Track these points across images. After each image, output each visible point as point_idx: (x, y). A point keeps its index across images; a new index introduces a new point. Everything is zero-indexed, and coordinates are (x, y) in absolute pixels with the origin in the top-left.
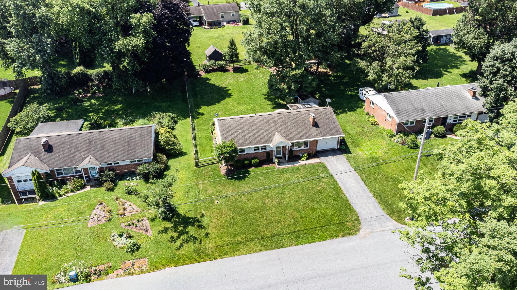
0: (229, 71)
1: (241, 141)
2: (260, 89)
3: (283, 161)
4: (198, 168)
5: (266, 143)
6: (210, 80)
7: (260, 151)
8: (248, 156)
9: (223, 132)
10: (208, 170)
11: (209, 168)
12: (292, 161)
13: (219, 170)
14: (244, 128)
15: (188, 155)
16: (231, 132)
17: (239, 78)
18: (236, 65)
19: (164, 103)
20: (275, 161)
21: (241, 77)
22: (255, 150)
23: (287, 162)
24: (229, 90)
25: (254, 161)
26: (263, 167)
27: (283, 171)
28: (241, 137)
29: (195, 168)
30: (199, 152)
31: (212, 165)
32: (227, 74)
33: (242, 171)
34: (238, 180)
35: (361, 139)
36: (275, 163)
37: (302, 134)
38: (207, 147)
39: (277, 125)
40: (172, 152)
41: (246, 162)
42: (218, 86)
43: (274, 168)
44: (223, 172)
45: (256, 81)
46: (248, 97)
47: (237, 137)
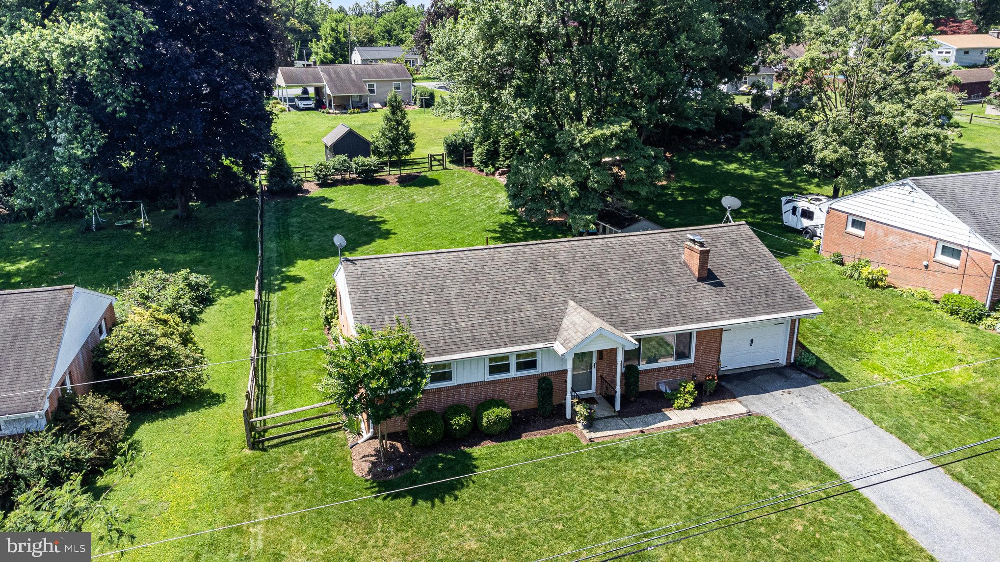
0: (388, 183)
1: (436, 335)
2: (479, 218)
3: (606, 414)
4: (258, 453)
5: (537, 341)
6: (332, 201)
7: (513, 373)
8: (463, 397)
9: (365, 301)
10: (301, 459)
11: (304, 452)
12: (639, 413)
13: (344, 459)
14: (448, 287)
15: (226, 405)
16: (397, 303)
17: (415, 197)
18: (406, 171)
19: (185, 253)
20: (574, 413)
21: (420, 196)
22: (493, 370)
23: (621, 415)
24: (384, 222)
25: (490, 415)
26: (526, 437)
27: (612, 454)
28: (437, 321)
29: (248, 452)
30: (270, 391)
31: (317, 440)
32: (383, 190)
33: (442, 460)
34: (426, 499)
35: (856, 332)
36: (572, 421)
37: (666, 306)
38: (304, 374)
39: (570, 277)
40: (159, 393)
41: (460, 420)
42: (353, 214)
43: (574, 442)
44: (360, 468)
45: (464, 201)
46: (445, 235)
47: (418, 319)
